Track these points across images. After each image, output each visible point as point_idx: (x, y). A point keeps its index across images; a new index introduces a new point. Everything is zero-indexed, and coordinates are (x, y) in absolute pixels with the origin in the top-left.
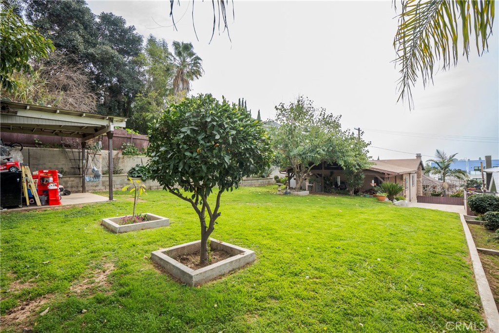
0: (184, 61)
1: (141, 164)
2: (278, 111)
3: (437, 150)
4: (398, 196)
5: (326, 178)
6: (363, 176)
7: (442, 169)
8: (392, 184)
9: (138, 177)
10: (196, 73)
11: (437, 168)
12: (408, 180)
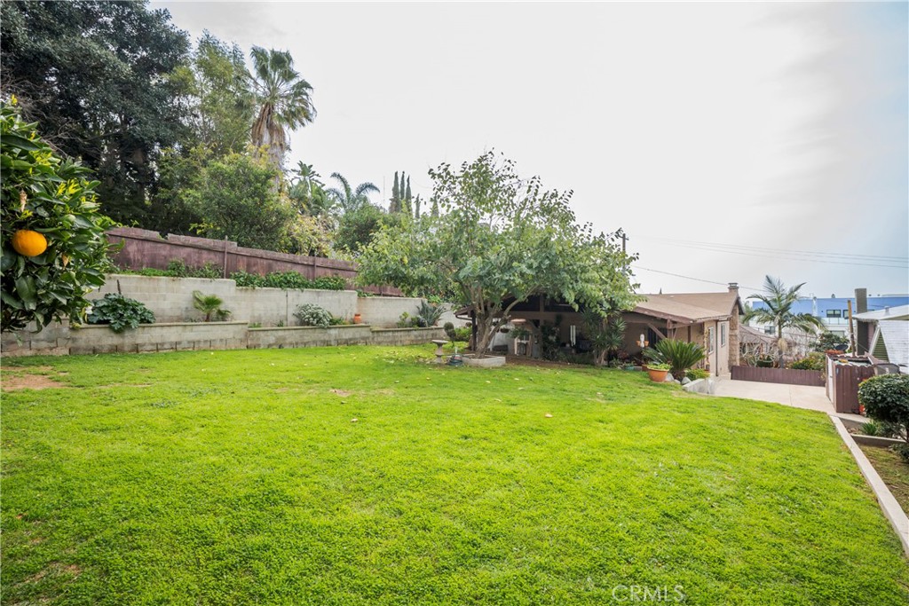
0: (275, 89)
1: (117, 293)
2: (436, 180)
3: (767, 277)
4: (693, 369)
5: (546, 330)
6: (622, 327)
7: (777, 313)
8: (681, 344)
9: (99, 322)
10: (299, 113)
11: (767, 312)
12: (713, 333)
